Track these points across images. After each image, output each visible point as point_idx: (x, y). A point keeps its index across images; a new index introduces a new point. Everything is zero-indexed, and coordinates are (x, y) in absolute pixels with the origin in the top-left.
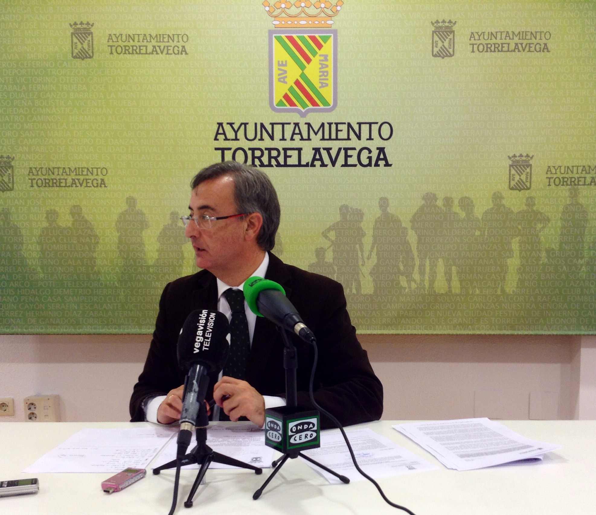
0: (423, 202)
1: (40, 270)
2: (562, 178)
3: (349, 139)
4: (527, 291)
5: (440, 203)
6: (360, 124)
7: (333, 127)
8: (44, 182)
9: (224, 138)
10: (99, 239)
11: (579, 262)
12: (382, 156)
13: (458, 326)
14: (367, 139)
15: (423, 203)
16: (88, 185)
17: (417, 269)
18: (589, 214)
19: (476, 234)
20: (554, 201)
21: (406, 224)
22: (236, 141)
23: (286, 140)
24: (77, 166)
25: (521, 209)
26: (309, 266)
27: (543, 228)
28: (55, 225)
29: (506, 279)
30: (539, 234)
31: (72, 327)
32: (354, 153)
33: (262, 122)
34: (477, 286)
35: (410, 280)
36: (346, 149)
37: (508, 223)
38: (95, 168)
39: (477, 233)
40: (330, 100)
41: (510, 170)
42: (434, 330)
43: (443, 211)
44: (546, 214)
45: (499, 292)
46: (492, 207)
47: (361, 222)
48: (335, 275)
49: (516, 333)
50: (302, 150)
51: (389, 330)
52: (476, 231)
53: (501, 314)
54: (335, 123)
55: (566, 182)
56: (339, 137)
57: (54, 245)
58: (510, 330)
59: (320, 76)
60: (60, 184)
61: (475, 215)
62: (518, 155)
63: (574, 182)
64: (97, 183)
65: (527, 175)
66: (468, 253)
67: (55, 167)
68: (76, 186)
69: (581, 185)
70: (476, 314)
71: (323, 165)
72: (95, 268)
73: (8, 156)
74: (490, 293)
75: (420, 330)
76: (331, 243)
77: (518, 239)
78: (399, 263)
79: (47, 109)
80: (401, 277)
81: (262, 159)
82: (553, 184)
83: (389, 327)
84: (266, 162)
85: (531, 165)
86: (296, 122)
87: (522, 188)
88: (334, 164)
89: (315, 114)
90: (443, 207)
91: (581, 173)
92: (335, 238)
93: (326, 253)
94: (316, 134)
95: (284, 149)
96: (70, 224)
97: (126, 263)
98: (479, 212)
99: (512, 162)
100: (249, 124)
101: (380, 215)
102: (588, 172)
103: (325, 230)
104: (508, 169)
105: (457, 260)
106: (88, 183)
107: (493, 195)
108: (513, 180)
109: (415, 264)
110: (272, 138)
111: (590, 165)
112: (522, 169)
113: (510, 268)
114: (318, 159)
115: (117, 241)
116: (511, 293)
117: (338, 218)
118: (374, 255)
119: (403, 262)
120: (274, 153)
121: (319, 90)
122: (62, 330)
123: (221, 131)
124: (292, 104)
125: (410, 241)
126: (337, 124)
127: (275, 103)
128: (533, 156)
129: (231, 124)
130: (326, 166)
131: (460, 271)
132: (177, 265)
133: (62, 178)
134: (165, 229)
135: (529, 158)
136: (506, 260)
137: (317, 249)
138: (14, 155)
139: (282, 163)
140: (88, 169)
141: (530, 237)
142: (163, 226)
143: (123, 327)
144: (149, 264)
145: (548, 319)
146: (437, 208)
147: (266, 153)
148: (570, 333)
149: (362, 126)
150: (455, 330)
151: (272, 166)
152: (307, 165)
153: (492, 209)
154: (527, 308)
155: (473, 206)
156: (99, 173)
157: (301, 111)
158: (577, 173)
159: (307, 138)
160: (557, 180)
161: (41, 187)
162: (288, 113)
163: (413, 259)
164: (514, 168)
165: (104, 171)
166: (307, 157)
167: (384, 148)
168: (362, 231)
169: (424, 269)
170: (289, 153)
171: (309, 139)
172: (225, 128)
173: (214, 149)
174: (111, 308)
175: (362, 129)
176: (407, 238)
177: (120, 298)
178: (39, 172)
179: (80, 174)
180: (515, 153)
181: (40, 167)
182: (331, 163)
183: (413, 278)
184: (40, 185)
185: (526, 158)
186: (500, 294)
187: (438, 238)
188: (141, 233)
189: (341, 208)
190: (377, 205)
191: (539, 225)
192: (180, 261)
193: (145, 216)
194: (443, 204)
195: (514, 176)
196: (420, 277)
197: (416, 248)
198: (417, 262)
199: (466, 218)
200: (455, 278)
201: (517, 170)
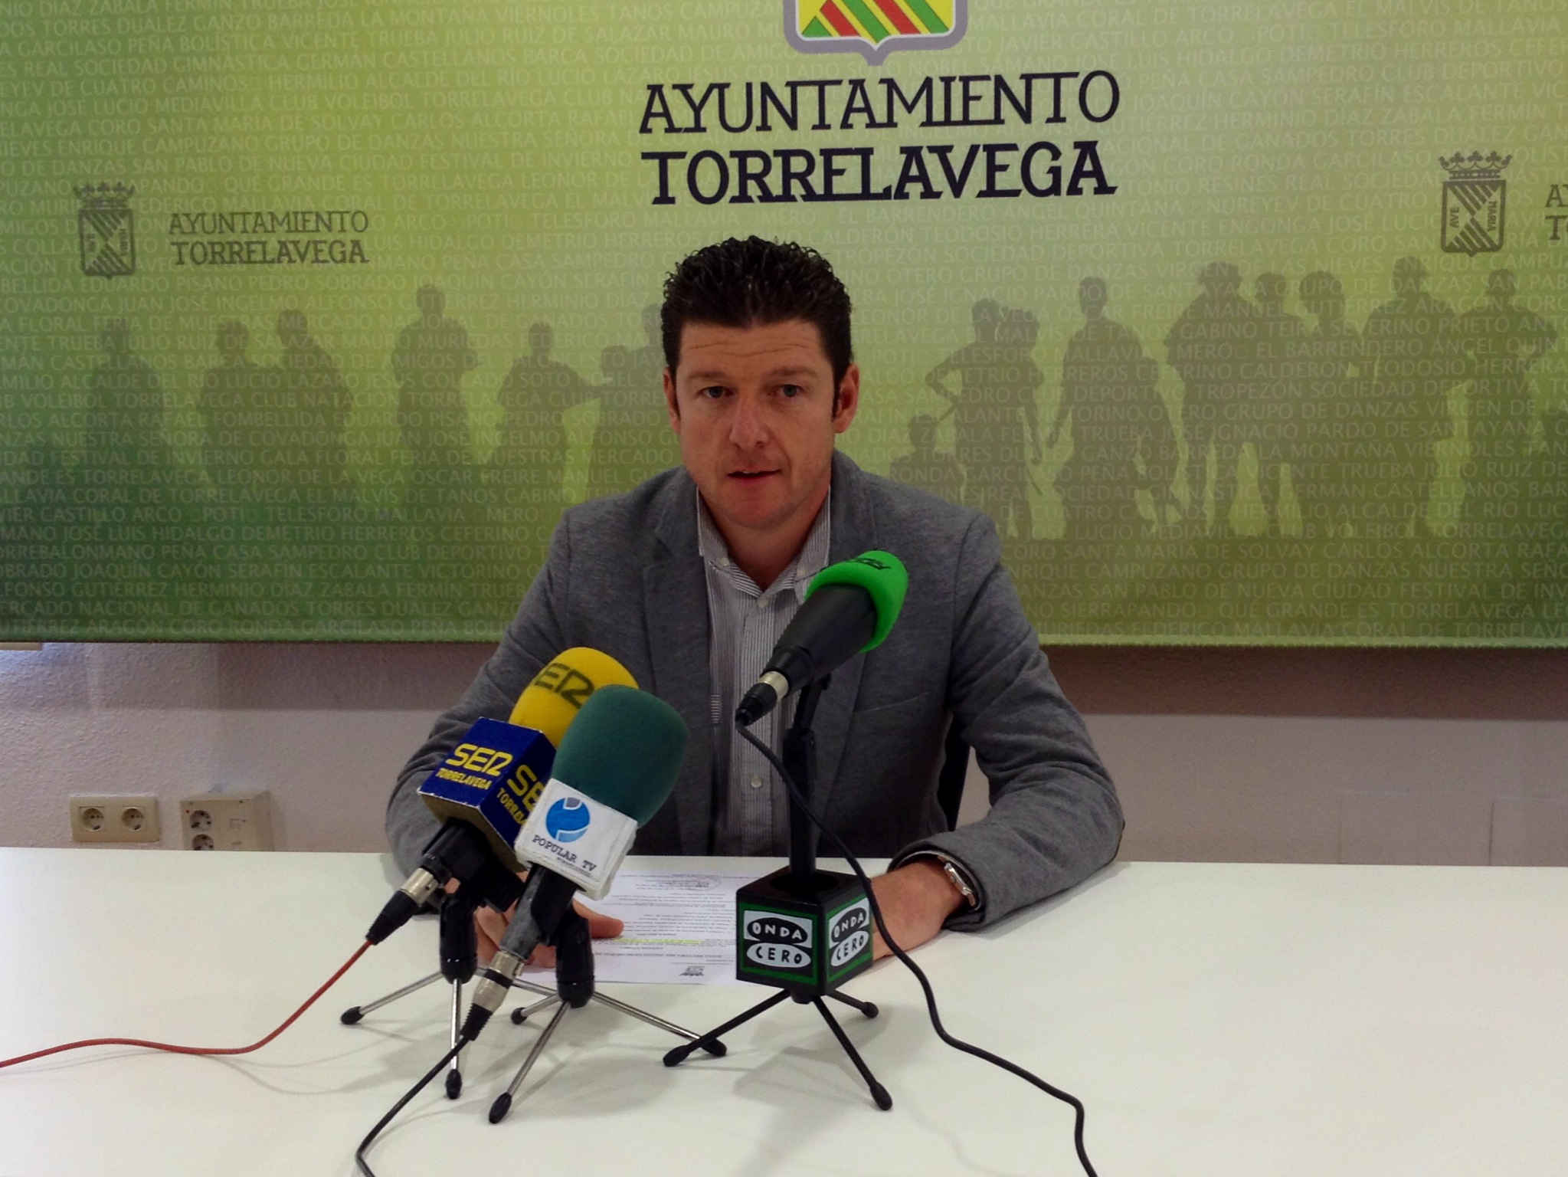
0: (1201, 290)
1: (208, 480)
3: (998, 120)
4: (1489, 530)
5: (1247, 291)
6: (1028, 78)
7: (957, 88)
8: (209, 250)
9: (667, 126)
10: (353, 400)
12: (1088, 166)
13: (1295, 625)
14: (1049, 121)
15: (1200, 292)
16: (320, 258)
17: (1183, 470)
19: (1349, 374)
21: (1153, 348)
22: (698, 134)
23: (828, 127)
24: (291, 209)
25: (1475, 305)
26: (893, 465)
27: (1537, 355)
28: (242, 363)
30: (1525, 372)
31: (289, 622)
32: (1014, 160)
33: (764, 80)
34: (1348, 516)
35: (1163, 499)
36: (991, 150)
37: (1438, 342)
38: (337, 212)
39: (1352, 372)
40: (949, 16)
41: (1445, 199)
42: (1230, 634)
43: (1257, 311)
44: (1546, 318)
45: (1410, 532)
46: (1392, 299)
47: (1030, 345)
48: (962, 490)
49: (1456, 645)
50: (872, 153)
51: (1108, 634)
52: (1347, 368)
53: (1416, 593)
56: (972, 117)
57: (241, 415)
58: (1441, 634)
60: (249, 257)
61: (1345, 323)
62: (1467, 154)
64: (343, 253)
65: (1491, 209)
66: (1324, 426)
67: (236, 210)
68: (291, 261)
70: (1346, 592)
71: (929, 193)
72: (345, 473)
73: (120, 184)
74: (1385, 537)
75: (1191, 634)
76: (949, 404)
77: (1464, 386)
78: (1132, 456)
79: (211, 59)
80: (1138, 493)
81: (767, 179)
83: (1107, 625)
84: (776, 190)
85: (1503, 183)
86: (854, 77)
87: (1479, 246)
88: (957, 189)
89: (907, 53)
90: (1255, 303)
92: (960, 391)
93: (939, 430)
94: (910, 108)
95: (823, 152)
96: (276, 360)
97: (421, 458)
98: (1356, 313)
99: (1451, 175)
100: (731, 87)
101: (1082, 328)
103: (935, 370)
104: (1440, 193)
105: (1294, 447)
106: (321, 251)
107: (1397, 267)
108: (1454, 224)
109: (1177, 458)
110: (792, 122)
112: (1477, 192)
113: (1442, 464)
114: (916, 176)
115: (397, 403)
117: (970, 337)
118: (1066, 434)
119: (1144, 455)
120: (798, 164)
122: (265, 631)
123: (657, 107)
124: (845, 28)
125: (1164, 397)
126: (966, 80)
127: (799, 27)
128: (1509, 158)
129: (684, 88)
130: (938, 195)
131: (1302, 476)
132: (549, 462)
133: (254, 239)
134: (515, 372)
135: (1499, 164)
136: (1431, 446)
137: (914, 419)
138: (133, 182)
139: (819, 190)
140: (318, 215)
141: (1499, 381)
142: (512, 363)
143: (416, 624)
144: (480, 463)
145: (1545, 606)
147: (777, 163)
149: (1036, 83)
150: (1286, 634)
151: (793, 199)
152: (886, 194)
153: (1396, 303)
154: (1488, 576)
155: (1342, 297)
156: (348, 226)
157: (871, 48)
159: (885, 120)
161: (203, 266)
162: (836, 56)
163: (1172, 444)
164: (1455, 192)
165: (360, 219)
166: (886, 171)
167: (1095, 143)
168: (1035, 370)
169: (1203, 471)
170: (838, 162)
171: (891, 123)
172: (668, 98)
173: (640, 156)
174: (387, 575)
175: (1034, 92)
176: (1155, 388)
177: (407, 549)
178: (196, 225)
179: (300, 228)
180: (1459, 150)
181: (199, 211)
182: (949, 187)
183: (1173, 495)
184: (200, 258)
185: (1491, 163)
186: (1413, 536)
187: (1242, 388)
188: (457, 380)
189: (978, 309)
190: (1076, 298)
191: (1525, 348)
192: (558, 452)
193: (466, 337)
194: (1256, 292)
195: (1457, 214)
196: (1190, 493)
197: (1179, 415)
198: (1184, 454)
199: (1319, 328)
200: (1287, 493)
201: (1463, 196)
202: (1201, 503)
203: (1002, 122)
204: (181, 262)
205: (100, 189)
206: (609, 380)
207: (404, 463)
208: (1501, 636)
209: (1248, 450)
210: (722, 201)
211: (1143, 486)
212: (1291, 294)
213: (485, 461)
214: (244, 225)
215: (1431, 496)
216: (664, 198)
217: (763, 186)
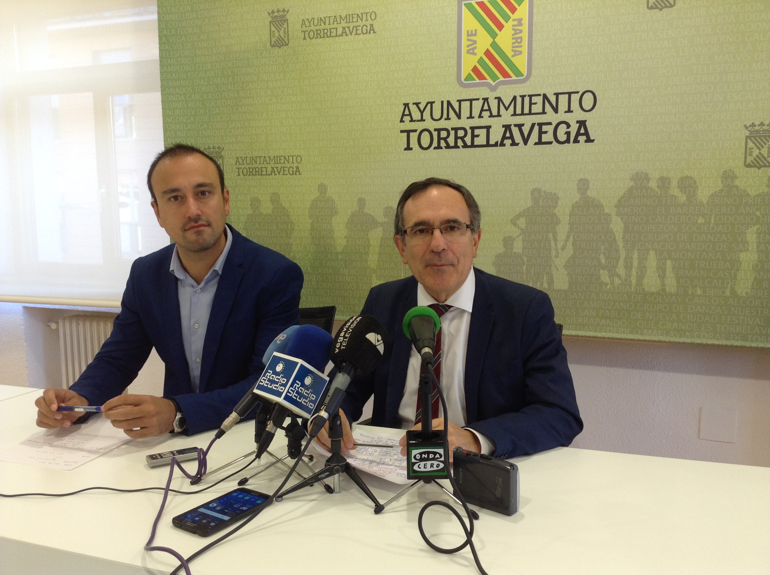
3: (544, 112)
4: (766, 294)
5: (653, 184)
6: (557, 95)
7: (527, 100)
8: (248, 171)
9: (410, 119)
10: (295, 226)
12: (582, 131)
13: (672, 332)
14: (566, 112)
15: (631, 185)
16: (285, 173)
17: (623, 262)
19: (699, 221)
21: (609, 208)
22: (422, 122)
23: (473, 118)
24: (276, 155)
25: (760, 192)
28: (258, 212)
32: (550, 129)
33: (448, 99)
34: (698, 285)
35: (613, 274)
36: (540, 125)
37: (742, 208)
39: (701, 220)
40: (524, 71)
41: (746, 142)
42: (642, 334)
43: (657, 193)
45: (728, 293)
46: (720, 188)
47: (555, 207)
48: (525, 267)
49: (748, 345)
50: (491, 128)
51: (586, 331)
52: (699, 218)
53: (730, 321)
56: (533, 112)
57: (257, 231)
58: (740, 340)
59: (513, 43)
60: (261, 173)
61: (698, 198)
62: (757, 123)
64: (293, 171)
65: (769, 148)
66: (688, 244)
67: (257, 156)
68: (275, 174)
70: (697, 319)
71: (514, 144)
73: (219, 146)
74: (715, 295)
75: (624, 334)
76: (520, 231)
77: (755, 228)
78: (600, 255)
79: (250, 99)
80: (601, 271)
81: (448, 140)
83: (586, 328)
84: (452, 144)
86: (484, 97)
87: (763, 165)
88: (526, 142)
89: (506, 86)
90: (656, 189)
92: (525, 226)
93: (515, 242)
94: (507, 109)
95: (471, 128)
96: (270, 211)
97: (318, 249)
98: (703, 194)
99: (750, 133)
100: (436, 103)
101: (578, 200)
103: (514, 217)
104: (745, 141)
105: (673, 253)
106: (285, 171)
107: (723, 174)
108: (751, 155)
109: (620, 257)
110: (459, 116)
112: (763, 141)
113: (743, 263)
114: (508, 137)
115: (310, 228)
117: (529, 203)
118: (570, 245)
120: (461, 133)
121: (511, 59)
123: (407, 112)
124: (481, 76)
125: (614, 230)
126: (531, 96)
127: (463, 78)
129: (417, 104)
130: (518, 144)
131: (677, 266)
133: (263, 167)
134: (352, 216)
136: (738, 255)
137: (505, 237)
138: (224, 146)
139: (469, 143)
140: (285, 157)
142: (351, 213)
146: (649, 190)
147: (452, 133)
149: (560, 97)
150: (668, 336)
151: (458, 147)
152: (496, 145)
153: (721, 191)
154: (764, 315)
155: (697, 187)
156: (295, 161)
157: (492, 84)
159: (496, 114)
161: (246, 176)
162: (477, 88)
163: (617, 251)
164: (752, 140)
165: (299, 159)
166: (496, 135)
167: (586, 121)
168: (557, 218)
169: (631, 263)
170: (477, 132)
171: (499, 115)
172: (411, 108)
173: (400, 132)
174: (305, 294)
175: (559, 100)
176: (610, 226)
177: (312, 283)
178: (244, 161)
179: (279, 162)
180: (754, 121)
181: (245, 156)
182: (522, 141)
183: (617, 273)
184: (245, 173)
186: (729, 295)
187: (650, 227)
188: (331, 219)
189: (533, 192)
190: (576, 188)
192: (367, 248)
193: (334, 203)
194: (657, 185)
195: (752, 150)
196: (625, 272)
197: (621, 238)
198: (623, 254)
199: (686, 202)
200: (670, 274)
201: (756, 142)
202: (630, 276)
203: (546, 113)
204: (239, 175)
205: (213, 148)
206: (386, 220)
207: (311, 251)
209: (652, 254)
210: (431, 148)
211: (604, 268)
213: (340, 251)
214: (260, 161)
215: (738, 277)
216: (408, 148)
217: (447, 142)
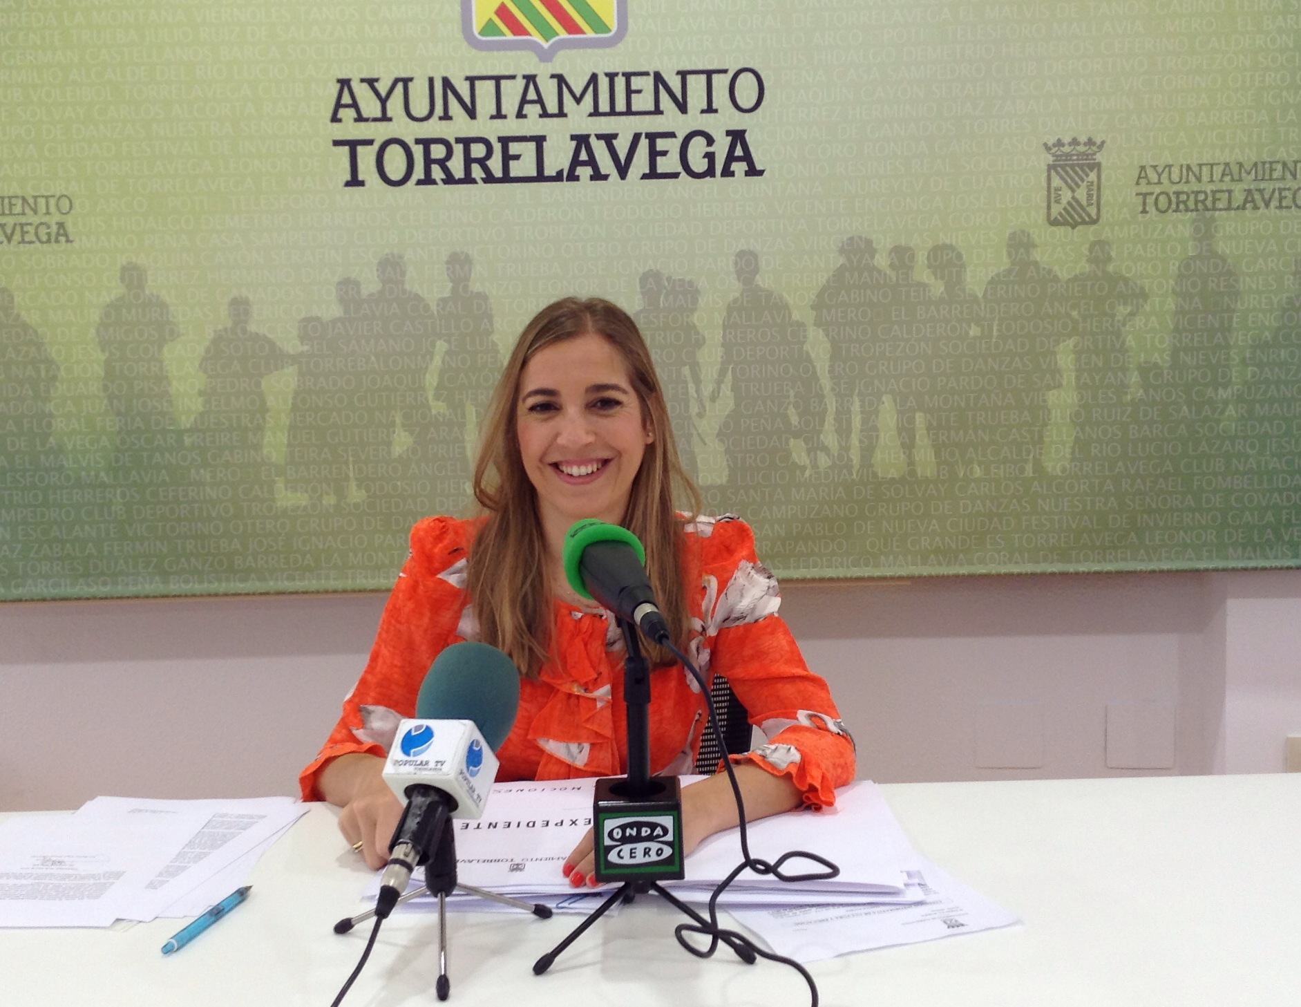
0: (842, 260)
2: (1174, 193)
3: (657, 111)
4: (1097, 467)
5: (882, 261)
6: (683, 74)
7: (620, 83)
9: (355, 116)
10: (58, 369)
11: (1219, 396)
12: (739, 152)
13: (932, 556)
14: (703, 112)
15: (841, 263)
16: (27, 239)
17: (833, 422)
18: (1242, 279)
19: (972, 333)
20: (1156, 250)
21: (801, 312)
22: (384, 124)
23: (505, 117)
25: (1078, 272)
27: (1132, 314)
29: (1046, 440)
30: (1123, 329)
32: (673, 146)
33: (445, 75)
34: (975, 458)
35: (815, 448)
36: (652, 137)
37: (1047, 303)
38: (43, 196)
39: (974, 331)
40: (611, 18)
41: (1049, 179)
42: (876, 565)
43: (890, 278)
44: (1138, 282)
45: (1029, 470)
46: (1007, 267)
47: (693, 311)
49: (1072, 570)
50: (545, 141)
52: (970, 328)
53: (1036, 525)
54: (624, 74)
55: (1185, 202)
56: (634, 108)
58: (1059, 561)
61: (967, 287)
62: (1067, 140)
63: (1203, 202)
64: (49, 234)
65: (1089, 188)
66: (952, 379)
69: (1220, 210)
70: (976, 526)
71: (598, 176)
72: (51, 439)
74: (1008, 475)
75: (843, 567)
77: (1071, 343)
78: (787, 409)
80: (792, 442)
81: (449, 164)
82: (1154, 209)
83: (769, 561)
84: (459, 173)
85: (1099, 165)
86: (528, 72)
87: (1080, 220)
88: (623, 171)
89: (574, 52)
90: (889, 271)
91: (1221, 181)
94: (578, 100)
95: (501, 139)
97: (126, 424)
98: (976, 279)
99: (1054, 159)
100: (414, 81)
101: (737, 295)
102: (1236, 177)
104: (1045, 174)
105: (927, 397)
106: (27, 232)
107: (1010, 239)
108: (1058, 202)
109: (825, 410)
110: (471, 113)
111: (1241, 160)
112: (1076, 173)
113: (1054, 411)
114: (586, 161)
115: (102, 374)
116: (1060, 474)
118: (726, 390)
119: (796, 406)
120: (478, 151)
123: (346, 99)
124: (517, 29)
125: (813, 356)
126: (628, 76)
127: (476, 28)
128: (1103, 143)
129: (371, 82)
130: (605, 177)
131: (935, 424)
132: (250, 425)
134: (216, 341)
135: (1094, 148)
136: (1043, 395)
139: (498, 173)
140: (24, 199)
141: (1100, 337)
142: (213, 334)
143: (123, 581)
144: (183, 428)
145: (1147, 534)
146: (875, 273)
147: (458, 149)
148: (1201, 565)
149: (690, 78)
150: (925, 565)
151: (474, 181)
152: (558, 177)
153: (1009, 271)
154: (1097, 508)
155: (962, 267)
156: (53, 209)
157: (542, 48)
158: (1212, 181)
159: (556, 111)
160: (1162, 199)
162: (509, 53)
163: (821, 397)
164: (1058, 173)
165: (65, 204)
166: (558, 156)
167: (744, 132)
168: (697, 333)
169: (849, 423)
170: (514, 148)
171: (561, 114)
172: (356, 91)
173: (331, 143)
174: (94, 534)
175: (689, 87)
176: (804, 348)
177: (113, 508)
179: (7, 212)
180: (1060, 137)
182: (616, 171)
183: (823, 443)
185: (1088, 147)
186: (1031, 475)
187: (880, 347)
188: (160, 350)
189: (644, 279)
190: (732, 269)
191: (1121, 308)
192: (258, 415)
193: (167, 311)
194: (889, 262)
195: (1060, 193)
196: (838, 441)
197: (827, 372)
198: (832, 406)
199: (945, 295)
200: (922, 440)
201: (1066, 177)
202: (847, 449)
203: (661, 113)
207: (109, 429)
208: (1110, 561)
209: (887, 403)
210: (408, 183)
211: (797, 435)
212: (920, 263)
213: (188, 426)
216: (355, 181)
217: (446, 170)
